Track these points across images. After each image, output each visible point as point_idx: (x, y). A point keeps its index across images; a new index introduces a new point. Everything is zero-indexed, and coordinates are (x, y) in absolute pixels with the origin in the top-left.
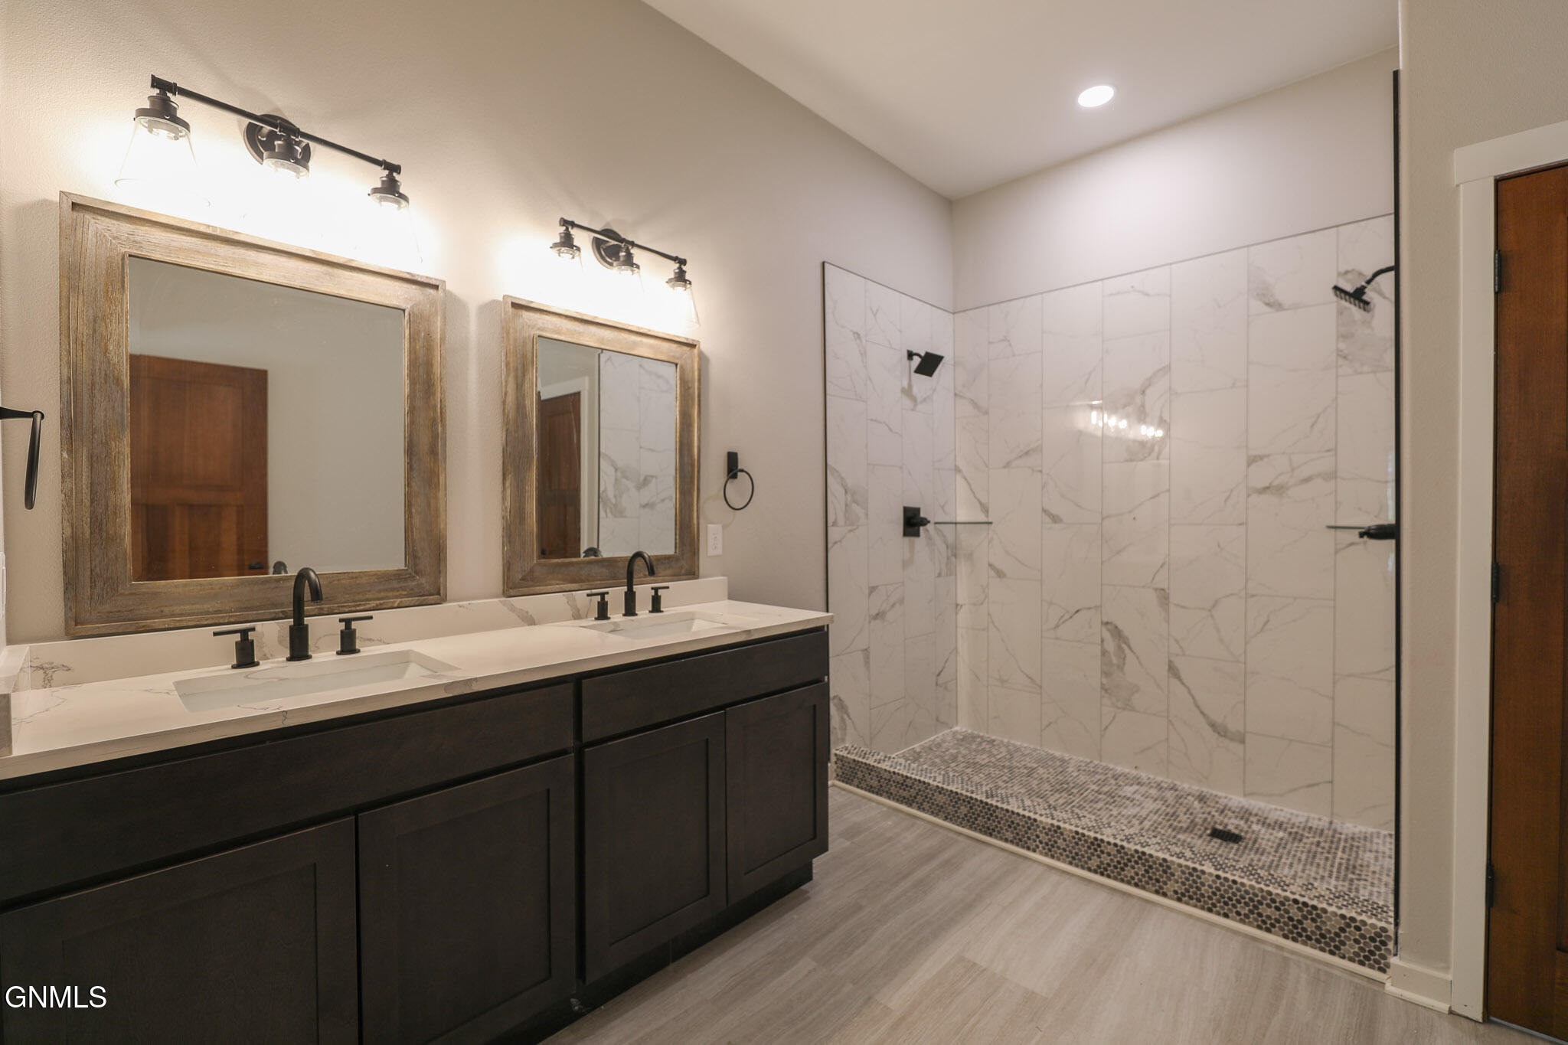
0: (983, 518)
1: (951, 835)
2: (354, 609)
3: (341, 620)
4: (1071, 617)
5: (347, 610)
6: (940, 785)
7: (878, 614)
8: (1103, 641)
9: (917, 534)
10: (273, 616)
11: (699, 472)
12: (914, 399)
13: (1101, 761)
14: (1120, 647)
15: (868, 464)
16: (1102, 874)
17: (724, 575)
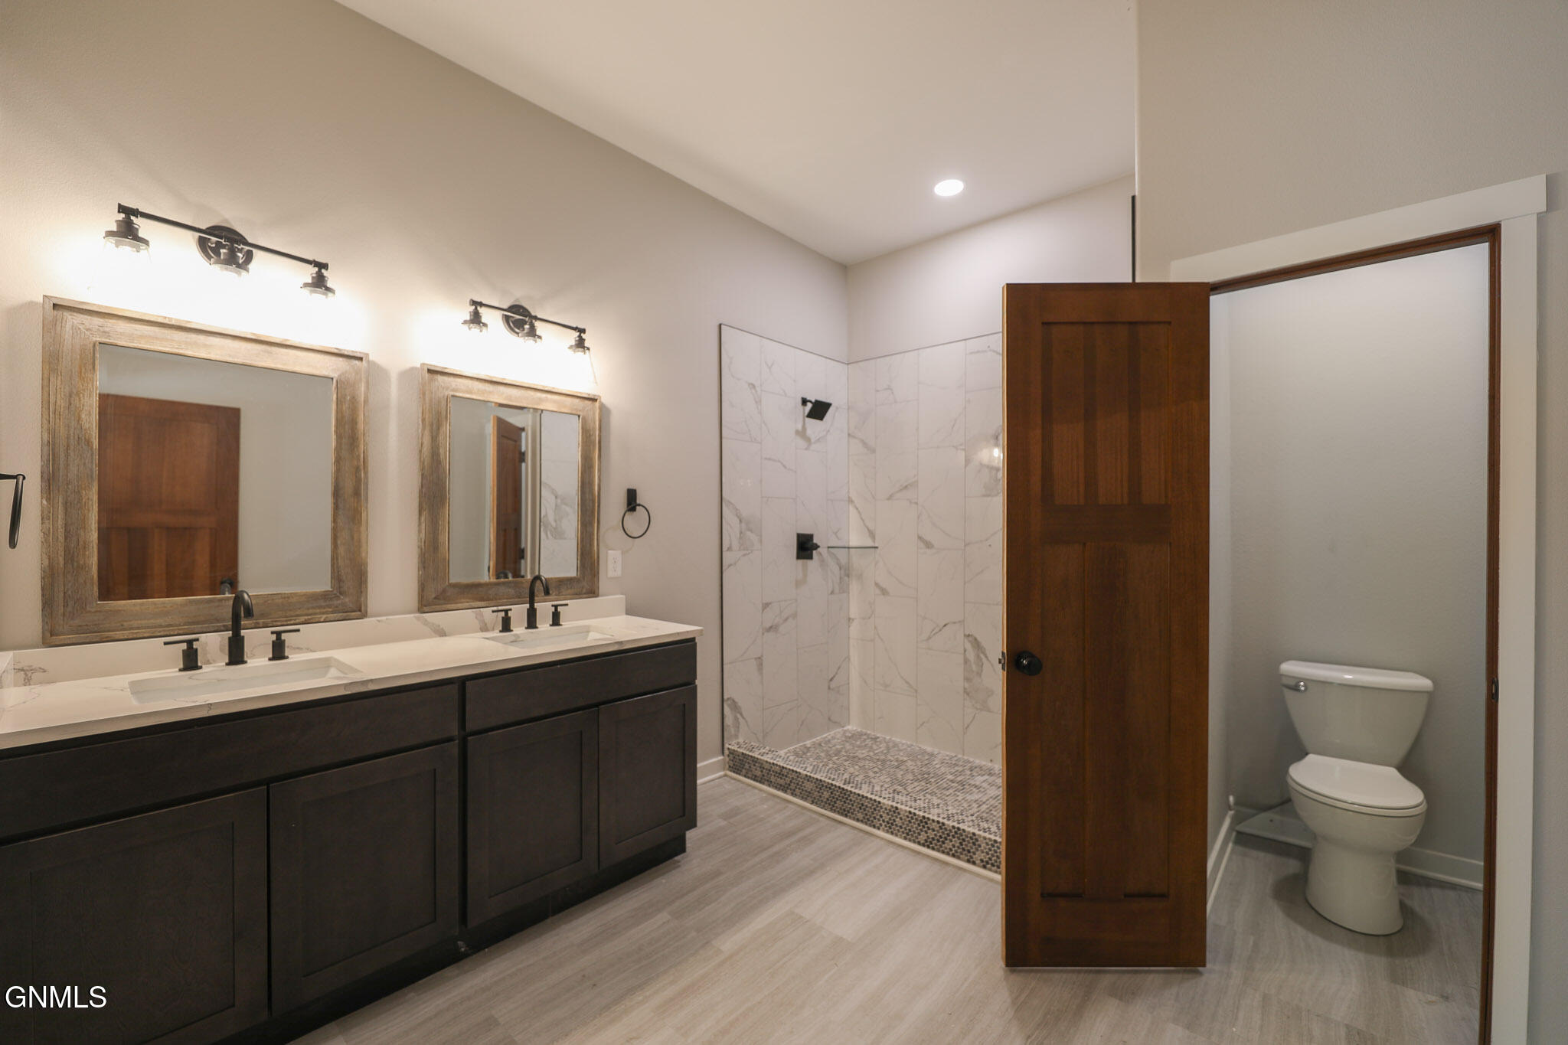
0: (871, 544)
1: (814, 816)
2: (285, 623)
3: (272, 633)
4: (940, 630)
5: (279, 624)
6: (809, 774)
7: (771, 627)
8: (965, 651)
9: (810, 557)
10: (216, 629)
11: (599, 506)
12: (808, 440)
13: (963, 755)
14: (978, 656)
15: (762, 497)
16: (928, 847)
17: (622, 594)
